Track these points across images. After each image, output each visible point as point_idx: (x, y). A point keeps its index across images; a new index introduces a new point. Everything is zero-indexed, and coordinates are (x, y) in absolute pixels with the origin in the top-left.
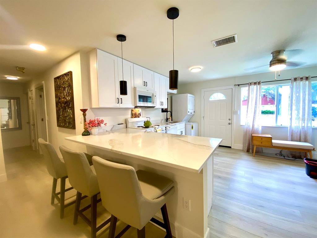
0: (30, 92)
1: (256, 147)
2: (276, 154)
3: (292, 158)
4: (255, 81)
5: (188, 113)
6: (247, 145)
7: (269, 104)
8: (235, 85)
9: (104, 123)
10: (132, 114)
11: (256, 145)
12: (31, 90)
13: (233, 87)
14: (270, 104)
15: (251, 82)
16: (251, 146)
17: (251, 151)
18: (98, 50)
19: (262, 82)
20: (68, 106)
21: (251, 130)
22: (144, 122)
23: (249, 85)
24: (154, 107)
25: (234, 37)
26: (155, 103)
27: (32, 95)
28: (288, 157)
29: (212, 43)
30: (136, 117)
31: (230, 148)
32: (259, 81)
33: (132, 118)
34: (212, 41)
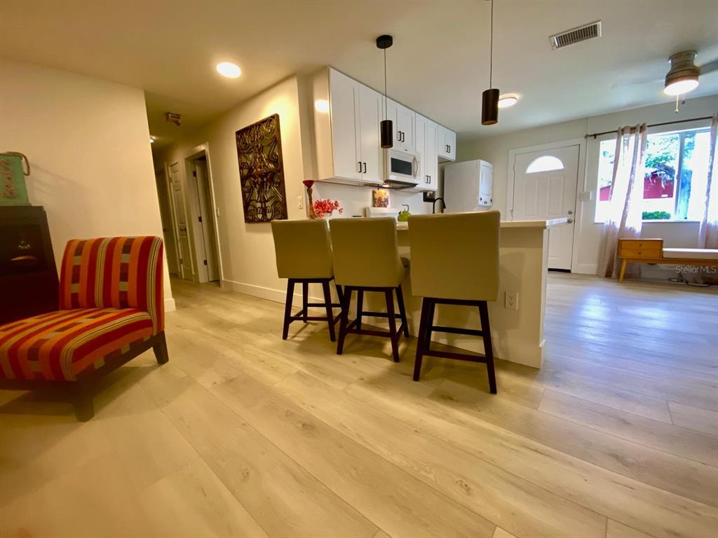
0: (170, 168)
1: (627, 264)
2: (670, 280)
3: (704, 284)
4: (633, 125)
5: (481, 203)
6: (606, 263)
7: (663, 196)
8: (587, 136)
9: (338, 208)
10: (374, 199)
11: (627, 259)
12: (175, 162)
13: (582, 141)
14: (667, 195)
15: (623, 127)
16: (615, 263)
17: (614, 274)
18: (331, 70)
19: (648, 126)
20: (271, 180)
21: (617, 232)
22: (400, 213)
23: (619, 134)
24: (415, 185)
25: (595, 26)
26: (418, 177)
27: (177, 173)
28: (697, 283)
29: (550, 40)
30: (380, 206)
31: (568, 274)
32: (641, 124)
33: (374, 206)
34: (553, 36)
